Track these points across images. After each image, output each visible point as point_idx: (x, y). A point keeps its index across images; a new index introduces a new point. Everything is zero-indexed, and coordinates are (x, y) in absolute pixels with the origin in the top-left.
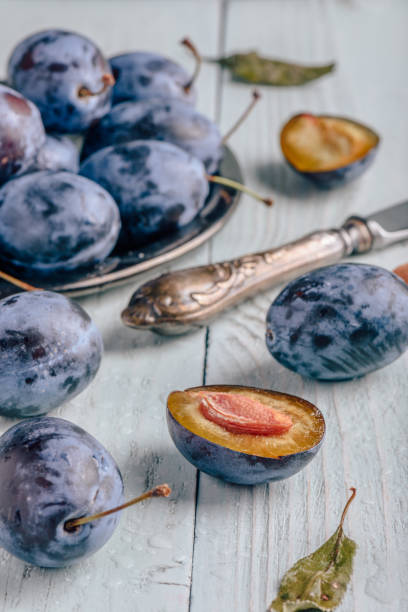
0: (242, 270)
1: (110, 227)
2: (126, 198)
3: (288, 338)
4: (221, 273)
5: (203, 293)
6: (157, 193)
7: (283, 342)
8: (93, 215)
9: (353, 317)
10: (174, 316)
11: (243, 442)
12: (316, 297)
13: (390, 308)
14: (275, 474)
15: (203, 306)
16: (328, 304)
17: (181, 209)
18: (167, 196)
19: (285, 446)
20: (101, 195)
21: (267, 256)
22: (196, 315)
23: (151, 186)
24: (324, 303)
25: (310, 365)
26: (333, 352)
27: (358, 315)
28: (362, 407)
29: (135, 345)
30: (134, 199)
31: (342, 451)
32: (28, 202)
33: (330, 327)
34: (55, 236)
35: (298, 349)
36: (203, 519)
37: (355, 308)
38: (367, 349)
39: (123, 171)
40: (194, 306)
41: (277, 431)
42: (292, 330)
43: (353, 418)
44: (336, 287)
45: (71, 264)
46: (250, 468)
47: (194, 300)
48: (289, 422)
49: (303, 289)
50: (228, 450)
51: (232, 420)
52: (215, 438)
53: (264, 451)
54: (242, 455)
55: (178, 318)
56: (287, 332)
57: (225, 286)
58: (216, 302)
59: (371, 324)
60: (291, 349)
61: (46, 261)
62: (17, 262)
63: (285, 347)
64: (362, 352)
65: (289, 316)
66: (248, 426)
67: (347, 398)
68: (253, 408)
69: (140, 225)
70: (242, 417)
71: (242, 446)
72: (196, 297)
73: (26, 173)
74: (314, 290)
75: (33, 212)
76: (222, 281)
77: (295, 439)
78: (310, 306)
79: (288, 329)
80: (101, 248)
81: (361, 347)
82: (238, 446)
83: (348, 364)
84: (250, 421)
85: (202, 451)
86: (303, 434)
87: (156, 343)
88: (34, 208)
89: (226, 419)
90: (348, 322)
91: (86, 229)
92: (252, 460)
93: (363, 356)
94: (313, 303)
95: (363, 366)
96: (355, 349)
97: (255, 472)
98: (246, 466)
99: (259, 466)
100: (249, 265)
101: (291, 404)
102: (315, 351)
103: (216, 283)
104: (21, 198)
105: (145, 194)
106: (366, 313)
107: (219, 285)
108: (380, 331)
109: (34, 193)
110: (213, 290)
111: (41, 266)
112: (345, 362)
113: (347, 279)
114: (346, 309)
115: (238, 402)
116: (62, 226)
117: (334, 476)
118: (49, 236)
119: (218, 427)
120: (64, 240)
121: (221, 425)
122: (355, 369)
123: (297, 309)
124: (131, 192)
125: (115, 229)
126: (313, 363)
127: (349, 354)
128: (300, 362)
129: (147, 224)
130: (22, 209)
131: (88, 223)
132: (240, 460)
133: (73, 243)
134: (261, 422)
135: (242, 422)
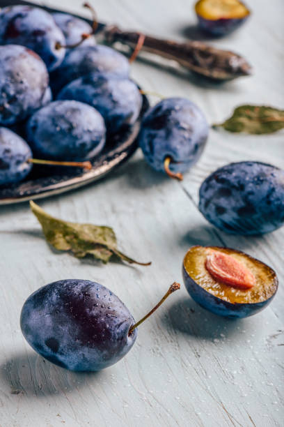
7: (202, 205)
13: (268, 197)
32: (55, 124)
34: (77, 143)
38: (248, 220)
42: (206, 199)
60: (205, 211)
64: (245, 221)
70: (224, 272)
74: (224, 176)
88: (61, 127)
102: (217, 216)
104: (49, 122)
106: (251, 197)
112: (235, 225)
116: (82, 136)
118: (73, 144)
123: (211, 187)
127: (237, 221)
135: (222, 275)
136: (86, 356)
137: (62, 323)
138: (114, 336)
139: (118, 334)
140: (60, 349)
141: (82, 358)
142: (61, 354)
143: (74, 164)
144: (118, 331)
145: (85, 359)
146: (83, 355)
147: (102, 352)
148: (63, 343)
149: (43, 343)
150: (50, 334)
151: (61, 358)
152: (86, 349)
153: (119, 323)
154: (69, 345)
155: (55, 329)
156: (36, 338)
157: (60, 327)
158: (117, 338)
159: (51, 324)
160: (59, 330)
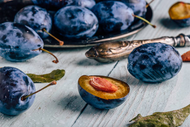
0: (132, 44)
1: (93, 26)
2: (103, 18)
3: (132, 65)
4: (124, 44)
5: (114, 49)
6: (113, 18)
7: (131, 66)
8: (86, 21)
9: (154, 60)
10: (102, 55)
11: (99, 93)
12: (143, 52)
13: (168, 58)
14: (107, 105)
15: (114, 54)
16: (147, 54)
17: (121, 24)
18: (117, 19)
19: (112, 96)
20: (91, 15)
21: (143, 41)
22: (110, 56)
23: (112, 15)
24: (145, 54)
25: (139, 75)
26: (146, 71)
27: (156, 60)
28: (154, 92)
29: (90, 64)
30: (105, 19)
31: (139, 104)
32: (66, 14)
33: (146, 62)
34: (72, 26)
35: (135, 69)
36: (80, 117)
37: (155, 57)
38: (158, 72)
39: (103, 9)
40: (110, 53)
41: (111, 91)
42: (133, 62)
43: (149, 95)
44: (151, 49)
45: (77, 36)
46: (99, 102)
47: (111, 51)
48: (116, 89)
49: (140, 49)
51: (97, 86)
52: (89, 90)
53: (104, 97)
54: (96, 97)
55: (103, 56)
56: (132, 63)
57: (123, 48)
58: (119, 53)
59: (160, 63)
60: (133, 69)
61: (69, 34)
62: (61, 34)
63: (131, 68)
64: (157, 72)
65: (133, 57)
67: (151, 88)
68: (106, 83)
69: (107, 28)
70: (100, 85)
71: (98, 94)
72: (112, 50)
73: (69, 5)
74: (143, 49)
75: (66, 17)
76: (123, 46)
77: (116, 95)
78: (140, 54)
79: (132, 61)
81: (156, 71)
82: (96, 94)
83: (151, 76)
84: (103, 87)
86: (120, 94)
87: (97, 65)
88: (67, 16)
89: (95, 85)
90: (152, 61)
91: (83, 25)
92: (99, 99)
93: (157, 74)
94: (142, 54)
95: (158, 78)
96: (154, 71)
97: (100, 104)
98: (97, 101)
99: (101, 102)
100: (135, 43)
101: (121, 84)
102: (140, 70)
103: (120, 47)
104: (64, 13)
105: (109, 18)
106: (159, 59)
107: (122, 48)
108: (164, 66)
109: (69, 11)
110: (118, 49)
111: (68, 36)
112: (151, 75)
113: (156, 47)
114: (152, 57)
115: (101, 81)
116: (75, 23)
117: (132, 111)
118: (70, 26)
119: (92, 88)
120: (75, 28)
121: (93, 87)
122: (155, 79)
123: (136, 55)
124: (105, 16)
126: (140, 74)
127: (152, 73)
128: (136, 74)
129: (109, 28)
130: (63, 16)
131: (84, 23)
132: (95, 99)
133: (78, 29)
135: (100, 87)
139: (13, 96)
143: (58, 40)
144: (13, 95)
153: (15, 91)
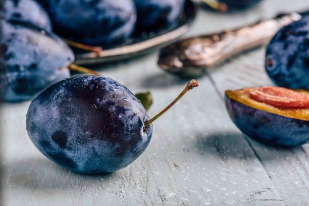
7: (282, 66)
11: (290, 113)
34: (100, 18)
42: (289, 56)
46: (299, 129)
50: (283, 117)
51: (279, 100)
54: (293, 120)
56: (285, 58)
60: (288, 70)
63: (284, 69)
65: (286, 47)
66: (291, 103)
70: (285, 98)
71: (291, 115)
79: (286, 56)
80: (127, 28)
85: (264, 120)
89: (274, 100)
92: (300, 123)
94: (301, 38)
98: (295, 128)
99: (305, 128)
103: (213, 43)
116: (104, 11)
119: (269, 106)
121: (271, 104)
123: (291, 43)
125: (133, 19)
128: (294, 79)
131: (119, 10)
132: (291, 124)
133: (111, 23)
134: (300, 100)
136: (96, 150)
137: (70, 114)
138: (128, 128)
139: (131, 125)
140: (68, 144)
141: (92, 152)
142: (70, 149)
144: (131, 122)
145: (95, 154)
146: (94, 148)
147: (114, 145)
148: (72, 136)
149: (50, 139)
150: (58, 127)
151: (69, 154)
152: (96, 141)
153: (132, 114)
154: (78, 138)
155: (62, 121)
156: (42, 135)
157: (68, 119)
158: (130, 129)
159: (58, 117)
160: (67, 121)
